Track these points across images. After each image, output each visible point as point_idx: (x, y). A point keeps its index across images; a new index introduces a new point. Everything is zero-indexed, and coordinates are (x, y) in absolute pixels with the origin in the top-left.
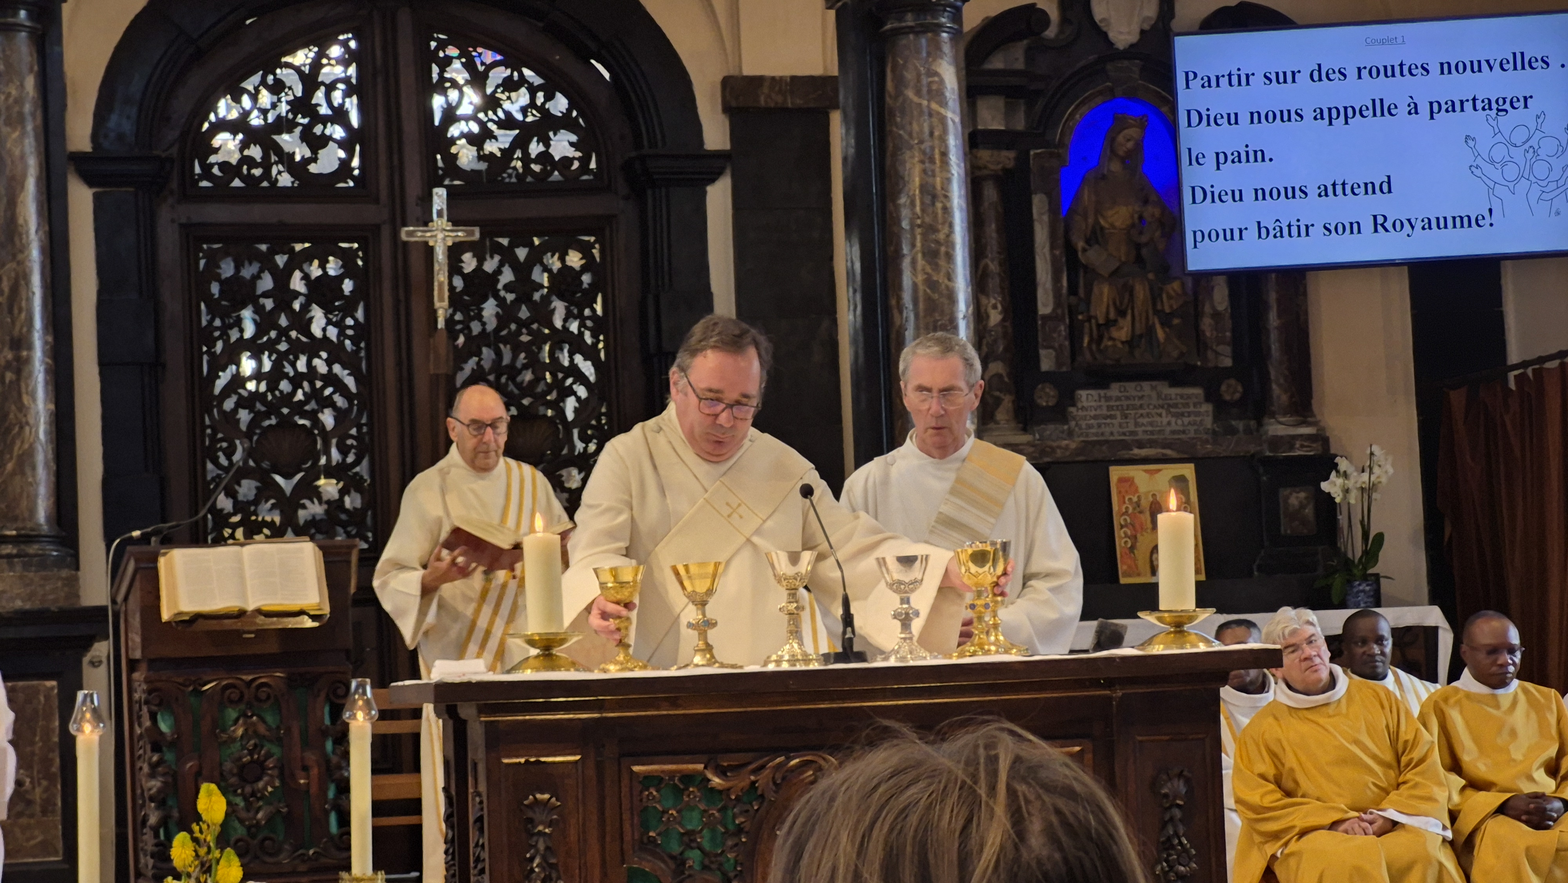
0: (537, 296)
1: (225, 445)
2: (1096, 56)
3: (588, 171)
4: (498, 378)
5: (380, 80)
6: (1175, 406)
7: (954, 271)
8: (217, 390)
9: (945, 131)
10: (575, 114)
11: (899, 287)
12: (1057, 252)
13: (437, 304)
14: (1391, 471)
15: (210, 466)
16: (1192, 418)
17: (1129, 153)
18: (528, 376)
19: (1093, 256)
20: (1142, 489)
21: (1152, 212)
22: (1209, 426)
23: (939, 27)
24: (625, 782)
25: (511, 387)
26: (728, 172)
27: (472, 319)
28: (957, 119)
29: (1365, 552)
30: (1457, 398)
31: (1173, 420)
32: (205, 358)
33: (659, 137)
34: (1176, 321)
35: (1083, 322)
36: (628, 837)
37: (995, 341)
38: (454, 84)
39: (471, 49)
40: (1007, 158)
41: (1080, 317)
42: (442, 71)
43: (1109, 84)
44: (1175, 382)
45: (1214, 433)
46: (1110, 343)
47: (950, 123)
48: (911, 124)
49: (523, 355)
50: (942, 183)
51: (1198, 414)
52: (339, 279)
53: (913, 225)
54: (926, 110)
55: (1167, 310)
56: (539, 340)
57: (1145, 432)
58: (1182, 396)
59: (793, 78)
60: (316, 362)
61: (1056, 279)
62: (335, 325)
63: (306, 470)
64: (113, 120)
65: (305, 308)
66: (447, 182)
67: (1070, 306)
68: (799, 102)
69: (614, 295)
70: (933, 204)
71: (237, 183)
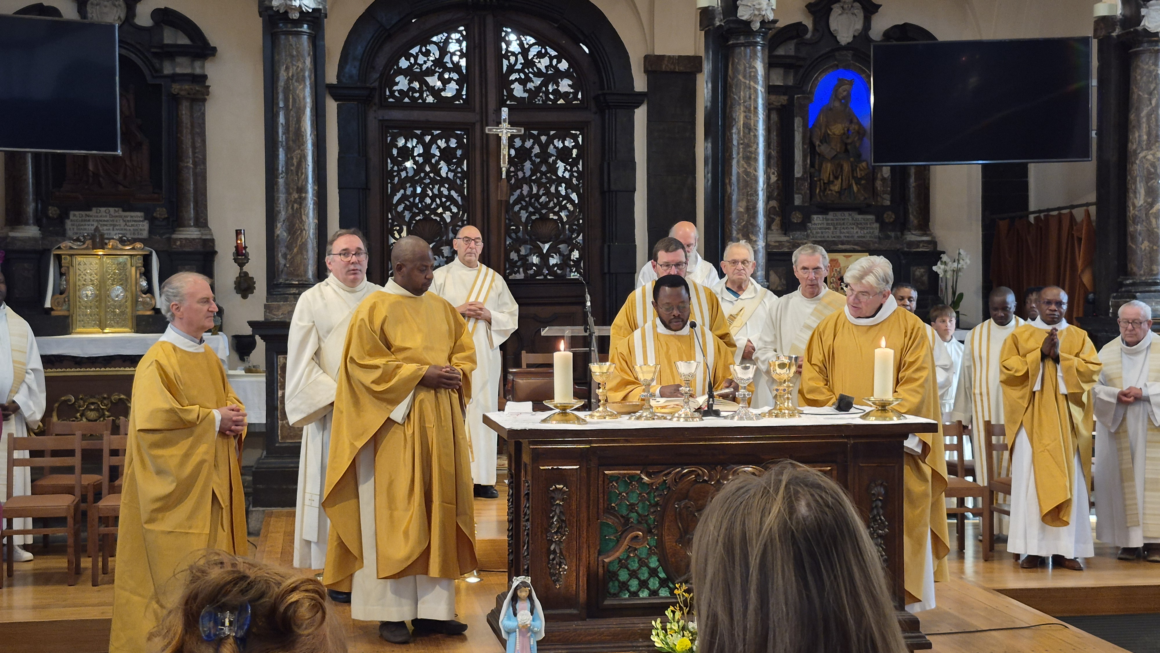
0: (551, 160)
1: (398, 228)
2: (830, 48)
3: (578, 99)
4: (530, 199)
5: (477, 51)
6: (861, 224)
7: (758, 167)
8: (395, 202)
9: (757, 97)
10: (571, 70)
11: (731, 174)
12: (806, 147)
13: (502, 165)
14: (968, 262)
15: (390, 237)
16: (868, 231)
17: (844, 98)
18: (543, 199)
19: (823, 149)
20: (842, 265)
21: (854, 127)
22: (877, 234)
23: (757, 43)
24: (601, 479)
25: (537, 204)
26: (646, 102)
27: (519, 170)
28: (763, 90)
29: (953, 302)
30: (1003, 225)
31: (859, 231)
32: (389, 185)
33: (612, 84)
34: (863, 182)
35: (816, 181)
36: (601, 506)
37: (773, 190)
38: (513, 54)
39: (521, 36)
40: (783, 99)
41: (815, 179)
42: (507, 46)
43: (836, 62)
44: (861, 210)
45: (879, 238)
46: (829, 192)
47: (760, 92)
48: (740, 92)
49: (543, 189)
50: (754, 123)
51: (872, 228)
52: (455, 149)
53: (738, 144)
54: (748, 86)
55: (859, 177)
56: (551, 181)
57: (845, 236)
58: (864, 219)
59: (680, 57)
60: (442, 189)
61: (804, 160)
62: (452, 171)
63: (437, 242)
64: (347, 70)
65: (438, 163)
66: (508, 102)
67: (810, 173)
68: (681, 68)
69: (588, 162)
70: (749, 133)
71: (407, 100)
